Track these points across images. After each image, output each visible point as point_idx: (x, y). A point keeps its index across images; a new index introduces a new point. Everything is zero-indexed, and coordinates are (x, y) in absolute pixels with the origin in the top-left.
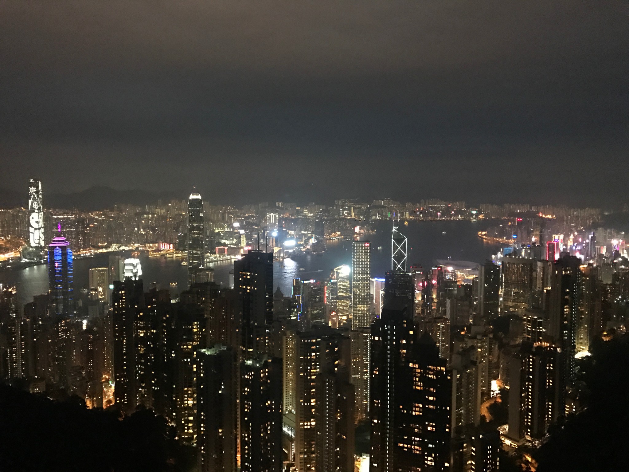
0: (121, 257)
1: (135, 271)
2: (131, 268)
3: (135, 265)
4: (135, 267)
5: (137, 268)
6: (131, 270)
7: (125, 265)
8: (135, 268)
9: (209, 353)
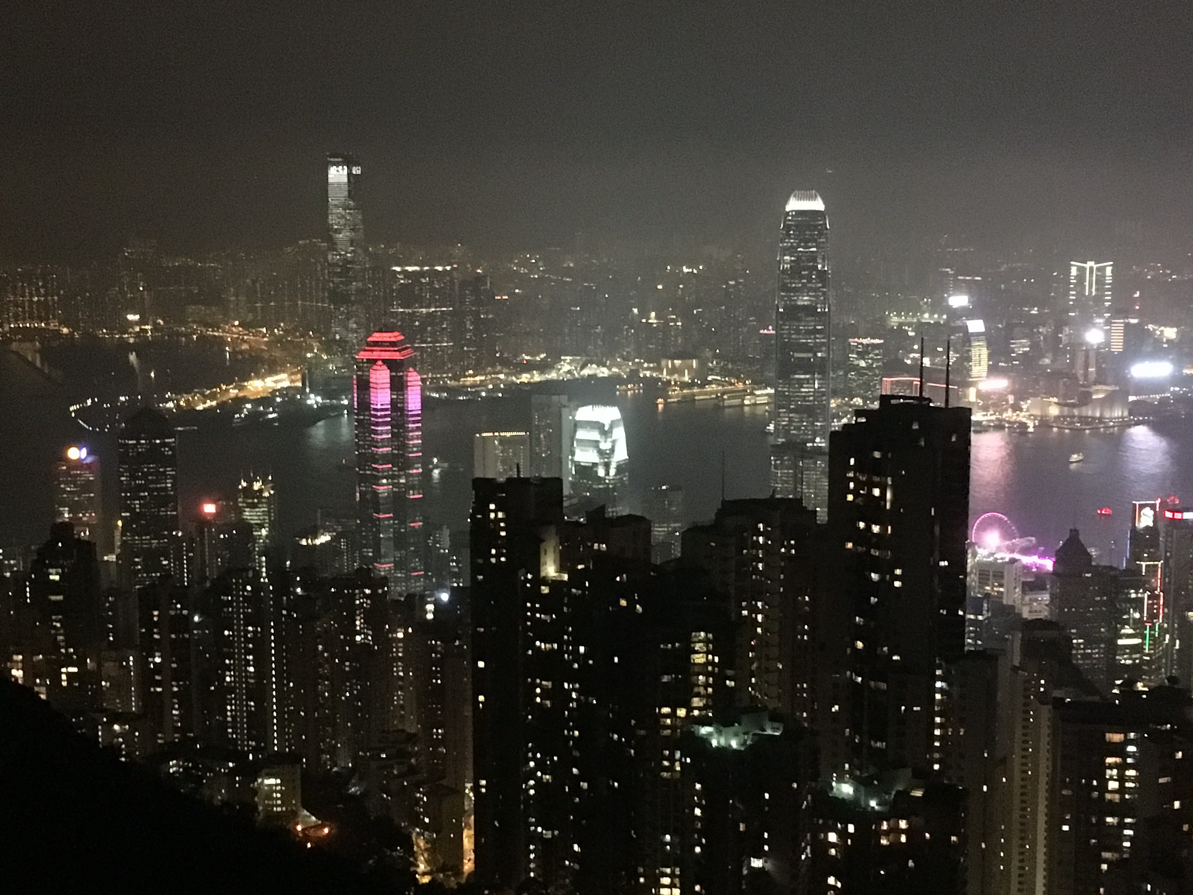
0: (569, 400)
1: (605, 446)
2: (594, 435)
3: (606, 428)
4: (606, 433)
5: (614, 438)
6: (595, 444)
7: (576, 425)
8: (606, 438)
9: (723, 742)
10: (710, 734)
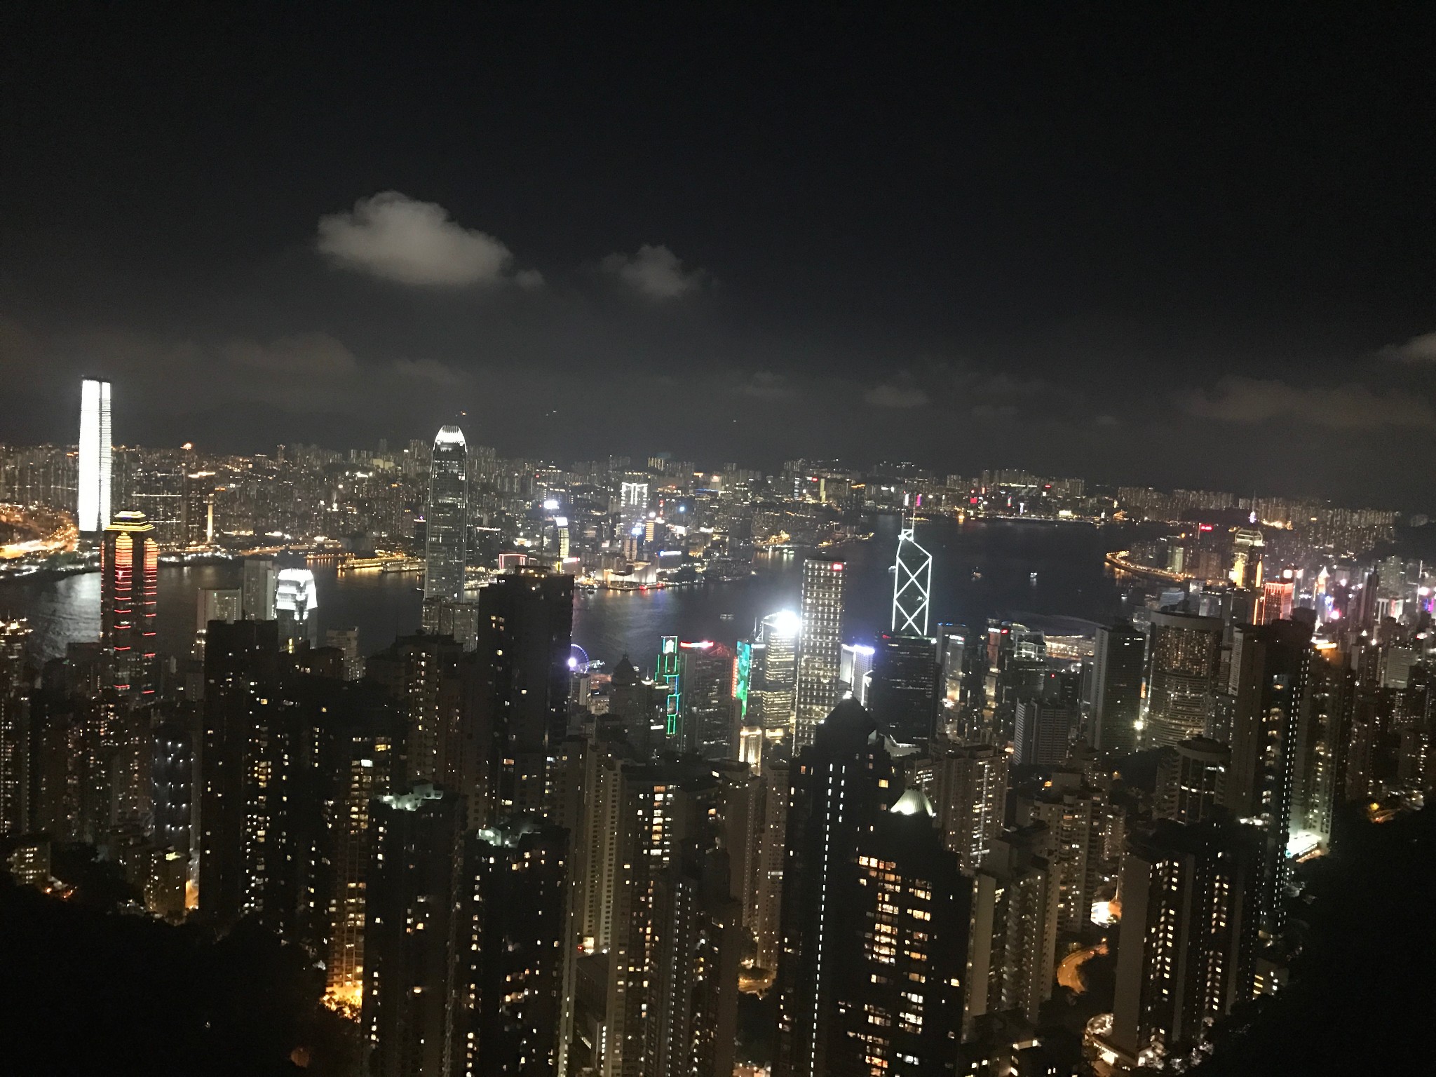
0: (273, 565)
1: (300, 598)
2: (293, 590)
3: (302, 585)
4: (301, 589)
5: (307, 592)
6: (294, 596)
7: (278, 583)
8: (301, 592)
9: (400, 806)
10: (391, 801)
